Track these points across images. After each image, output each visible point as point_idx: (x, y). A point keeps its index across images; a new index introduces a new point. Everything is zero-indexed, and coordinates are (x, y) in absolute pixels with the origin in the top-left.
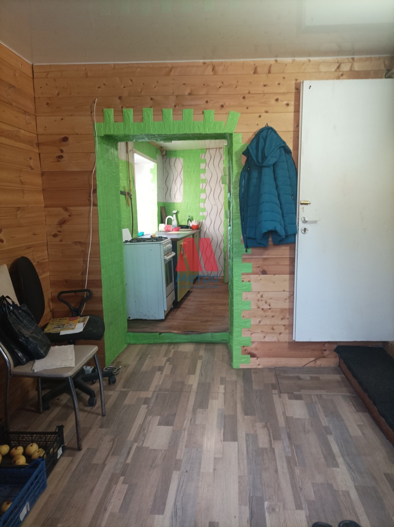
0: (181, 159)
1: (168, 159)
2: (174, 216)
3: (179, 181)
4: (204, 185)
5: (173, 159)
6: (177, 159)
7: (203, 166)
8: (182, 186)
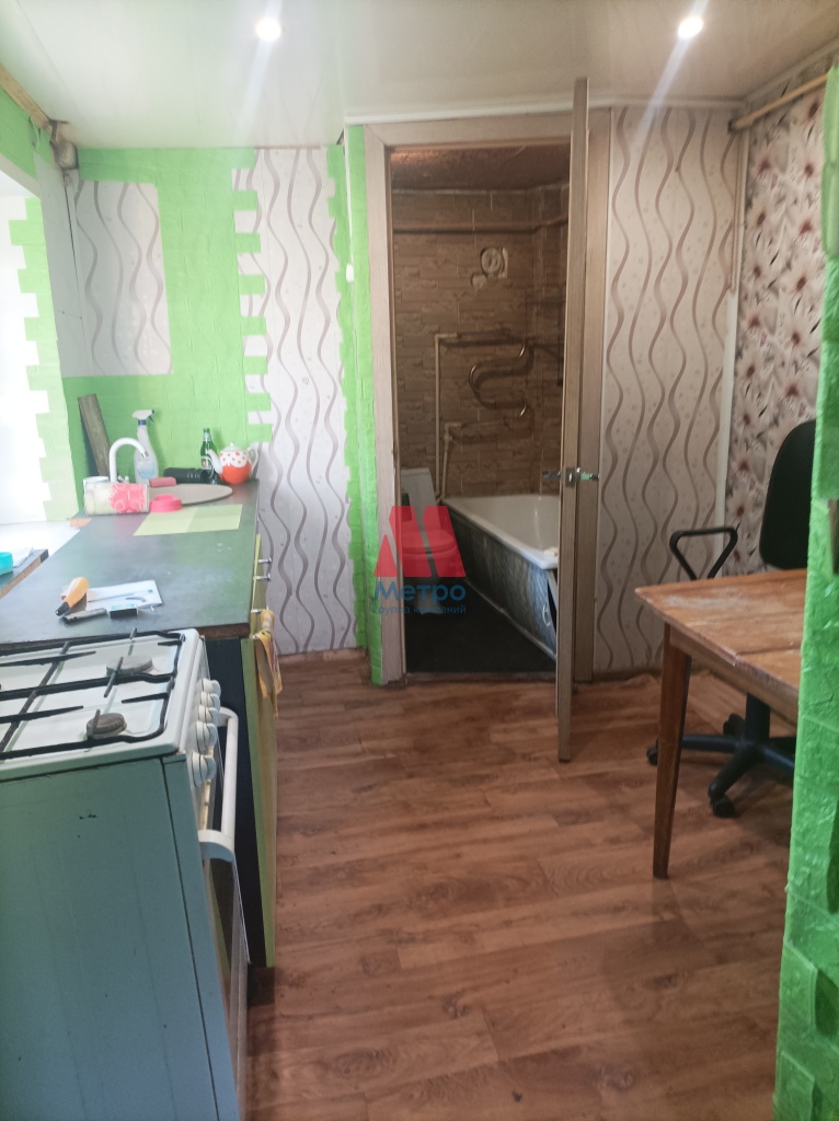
0: (150, 189)
1: (88, 187)
2: (142, 431)
3: (146, 284)
4: (258, 301)
5: (111, 189)
6: (132, 186)
7: (245, 221)
8: (163, 306)
